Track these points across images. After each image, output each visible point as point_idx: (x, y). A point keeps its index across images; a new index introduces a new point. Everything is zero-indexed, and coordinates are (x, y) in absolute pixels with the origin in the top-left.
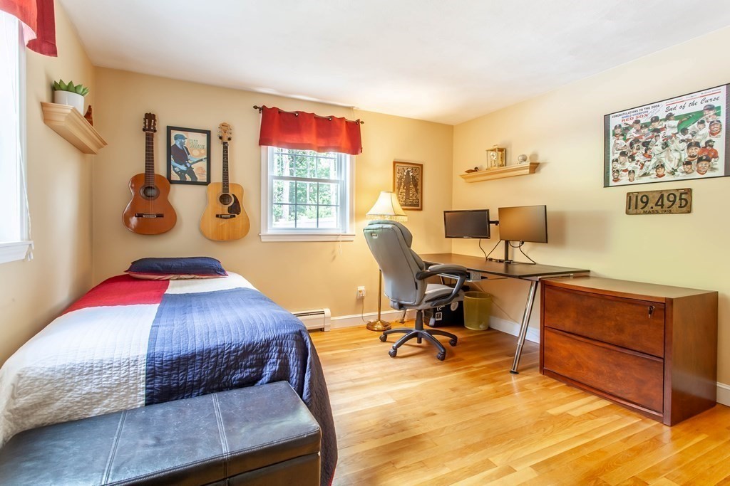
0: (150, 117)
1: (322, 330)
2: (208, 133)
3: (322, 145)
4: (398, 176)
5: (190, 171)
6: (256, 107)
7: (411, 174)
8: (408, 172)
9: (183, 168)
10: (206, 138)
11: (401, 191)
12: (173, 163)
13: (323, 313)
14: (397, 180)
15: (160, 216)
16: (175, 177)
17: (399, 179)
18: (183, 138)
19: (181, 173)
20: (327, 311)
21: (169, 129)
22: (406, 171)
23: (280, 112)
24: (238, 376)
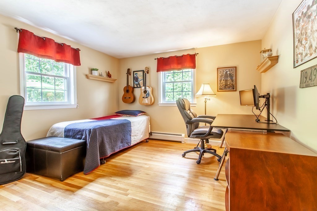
0: (129, 70)
1: (181, 142)
2: (143, 71)
3: (180, 67)
4: (220, 75)
5: (139, 84)
6: (155, 59)
7: (228, 73)
8: (227, 72)
9: (137, 83)
10: (142, 73)
11: (222, 82)
12: (135, 82)
13: (181, 135)
14: (219, 77)
15: (130, 98)
16: (135, 86)
17: (221, 76)
18: (137, 74)
19: (137, 85)
20: (183, 135)
21: (134, 72)
22: (225, 72)
23: (164, 59)
24: (78, 136)
